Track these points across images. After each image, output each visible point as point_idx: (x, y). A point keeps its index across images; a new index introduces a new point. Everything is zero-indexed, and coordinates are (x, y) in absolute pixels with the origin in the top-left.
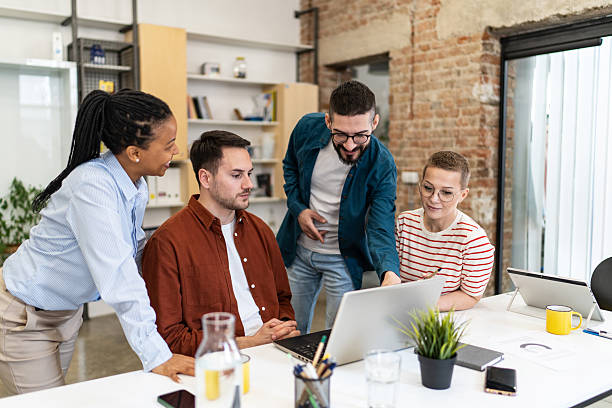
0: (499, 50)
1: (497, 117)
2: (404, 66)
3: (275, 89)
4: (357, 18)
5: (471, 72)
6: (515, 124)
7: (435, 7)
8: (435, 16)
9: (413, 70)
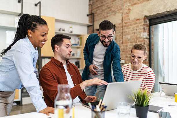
0: (149, 23)
1: (148, 43)
2: (120, 29)
3: (81, 36)
4: (105, 15)
5: (140, 29)
6: (154, 45)
7: (129, 11)
8: (129, 13)
9: (123, 30)
